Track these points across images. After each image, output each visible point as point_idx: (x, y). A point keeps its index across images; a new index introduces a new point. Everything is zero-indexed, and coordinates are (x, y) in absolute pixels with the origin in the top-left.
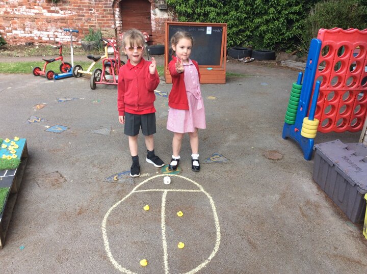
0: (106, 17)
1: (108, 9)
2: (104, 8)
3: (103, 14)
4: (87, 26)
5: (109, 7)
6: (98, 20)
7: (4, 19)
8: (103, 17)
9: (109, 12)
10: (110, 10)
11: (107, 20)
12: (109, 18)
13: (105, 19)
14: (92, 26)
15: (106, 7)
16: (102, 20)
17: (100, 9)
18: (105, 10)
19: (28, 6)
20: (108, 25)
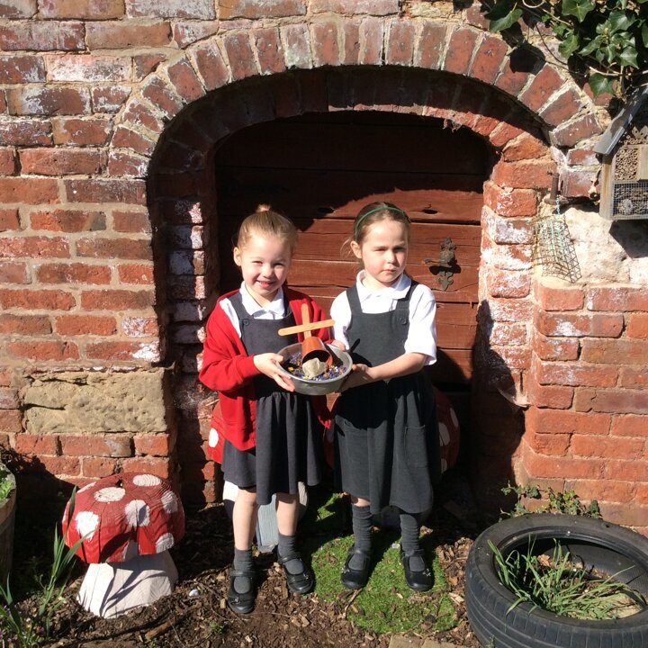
1: (109, 209)
2: (63, 204)
20: (97, 339)
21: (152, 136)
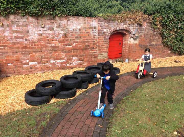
0: (104, 45)
1: (106, 40)
2: (103, 40)
3: (103, 43)
4: (91, 53)
5: (106, 39)
6: (99, 48)
7: (22, 54)
8: (102, 46)
9: (106, 42)
10: (107, 41)
11: (104, 48)
12: (106, 46)
13: (103, 47)
14: (95, 52)
15: (105, 39)
16: (101, 48)
17: (101, 41)
18: (104, 41)
19: (47, 41)
20: (104, 51)
21: (109, 35)
